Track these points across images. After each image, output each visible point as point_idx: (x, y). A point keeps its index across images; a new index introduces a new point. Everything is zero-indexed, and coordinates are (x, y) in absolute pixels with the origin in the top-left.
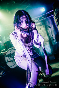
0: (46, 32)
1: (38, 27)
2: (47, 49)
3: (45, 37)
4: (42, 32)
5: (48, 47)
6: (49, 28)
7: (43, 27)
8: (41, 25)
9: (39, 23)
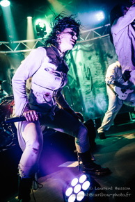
0: (100, 66)
1: (86, 53)
2: (100, 102)
3: (98, 77)
4: (93, 66)
5: (101, 99)
6: (108, 59)
7: (97, 54)
8: (92, 50)
9: (88, 46)
